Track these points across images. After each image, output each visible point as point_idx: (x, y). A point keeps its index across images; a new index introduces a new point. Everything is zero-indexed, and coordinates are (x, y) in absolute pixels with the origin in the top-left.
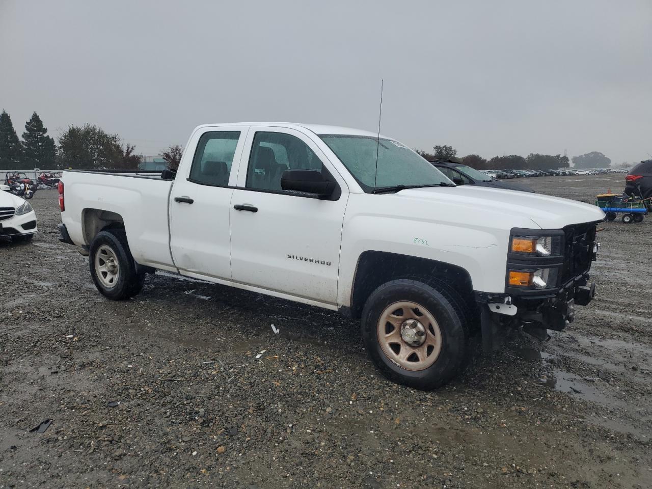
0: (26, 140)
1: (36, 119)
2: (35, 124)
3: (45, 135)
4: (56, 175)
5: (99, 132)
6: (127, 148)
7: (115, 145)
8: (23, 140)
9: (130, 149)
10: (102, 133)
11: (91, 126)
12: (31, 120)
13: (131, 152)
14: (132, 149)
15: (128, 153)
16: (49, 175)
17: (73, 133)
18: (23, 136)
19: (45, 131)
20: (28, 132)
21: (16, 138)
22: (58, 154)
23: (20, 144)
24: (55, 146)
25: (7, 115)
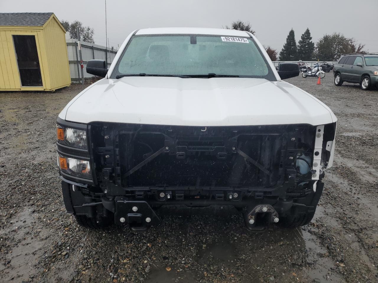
0: (300, 44)
1: (308, 33)
2: (307, 35)
3: (310, 41)
4: (305, 64)
5: (341, 37)
6: (359, 47)
7: (351, 45)
8: (299, 44)
9: (361, 47)
10: (343, 37)
11: (337, 34)
12: (305, 33)
13: (361, 49)
14: (362, 47)
15: (359, 50)
16: (302, 64)
17: (326, 38)
18: (299, 42)
19: (311, 38)
20: (302, 40)
21: (295, 43)
22: (314, 51)
23: (296, 47)
24: (314, 47)
25: (293, 31)
